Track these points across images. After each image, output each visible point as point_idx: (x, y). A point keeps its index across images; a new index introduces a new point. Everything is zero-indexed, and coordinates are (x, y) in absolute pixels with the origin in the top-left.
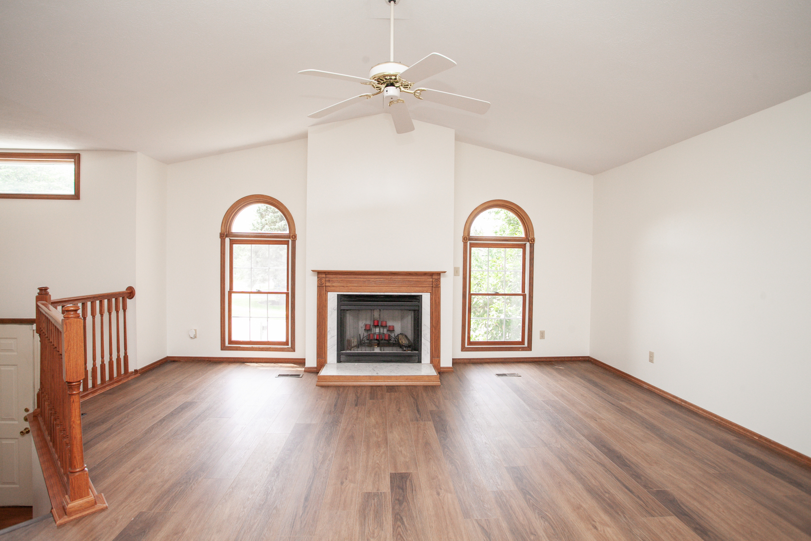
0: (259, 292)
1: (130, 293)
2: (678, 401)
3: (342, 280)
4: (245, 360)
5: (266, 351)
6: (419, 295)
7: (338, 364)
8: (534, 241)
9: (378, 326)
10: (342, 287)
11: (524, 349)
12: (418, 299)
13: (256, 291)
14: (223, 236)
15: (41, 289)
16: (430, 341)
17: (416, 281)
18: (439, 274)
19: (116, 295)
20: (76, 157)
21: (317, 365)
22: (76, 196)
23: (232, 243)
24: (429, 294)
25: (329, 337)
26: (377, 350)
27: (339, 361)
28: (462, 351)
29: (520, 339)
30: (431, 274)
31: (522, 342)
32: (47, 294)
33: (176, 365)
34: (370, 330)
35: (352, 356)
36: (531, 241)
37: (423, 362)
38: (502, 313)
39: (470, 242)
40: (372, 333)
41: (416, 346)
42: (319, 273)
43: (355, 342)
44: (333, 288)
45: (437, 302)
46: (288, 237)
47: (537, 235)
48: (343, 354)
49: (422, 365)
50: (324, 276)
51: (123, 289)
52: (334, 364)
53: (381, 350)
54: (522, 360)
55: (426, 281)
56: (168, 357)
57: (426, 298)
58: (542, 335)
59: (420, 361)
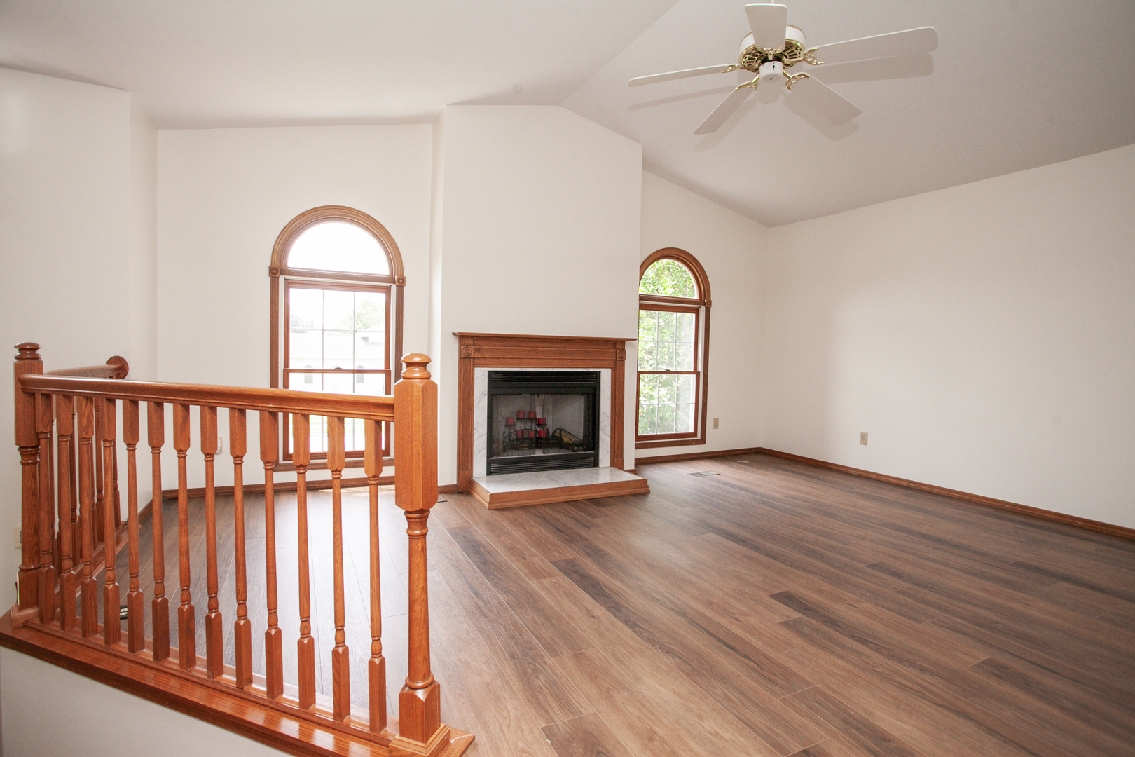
0: (338, 370)
1: (118, 369)
2: (904, 483)
3: (497, 349)
4: (317, 485)
5: (353, 467)
6: (596, 372)
7: (490, 477)
8: (710, 305)
9: (523, 419)
10: (496, 360)
11: (696, 443)
12: (596, 376)
13: (333, 369)
16: (609, 435)
18: (623, 341)
21: (458, 480)
23: (288, 284)
24: (609, 371)
25: (475, 436)
26: (539, 453)
27: (489, 473)
29: (692, 430)
30: (614, 342)
31: (694, 434)
34: (514, 425)
35: (509, 463)
37: (601, 465)
38: (653, 399)
42: (462, 337)
43: (501, 443)
44: (483, 362)
46: (391, 279)
48: (494, 461)
49: (600, 471)
50: (470, 342)
52: (483, 477)
53: (544, 453)
54: (695, 457)
55: (609, 352)
57: (606, 375)
58: (716, 424)
59: (596, 464)
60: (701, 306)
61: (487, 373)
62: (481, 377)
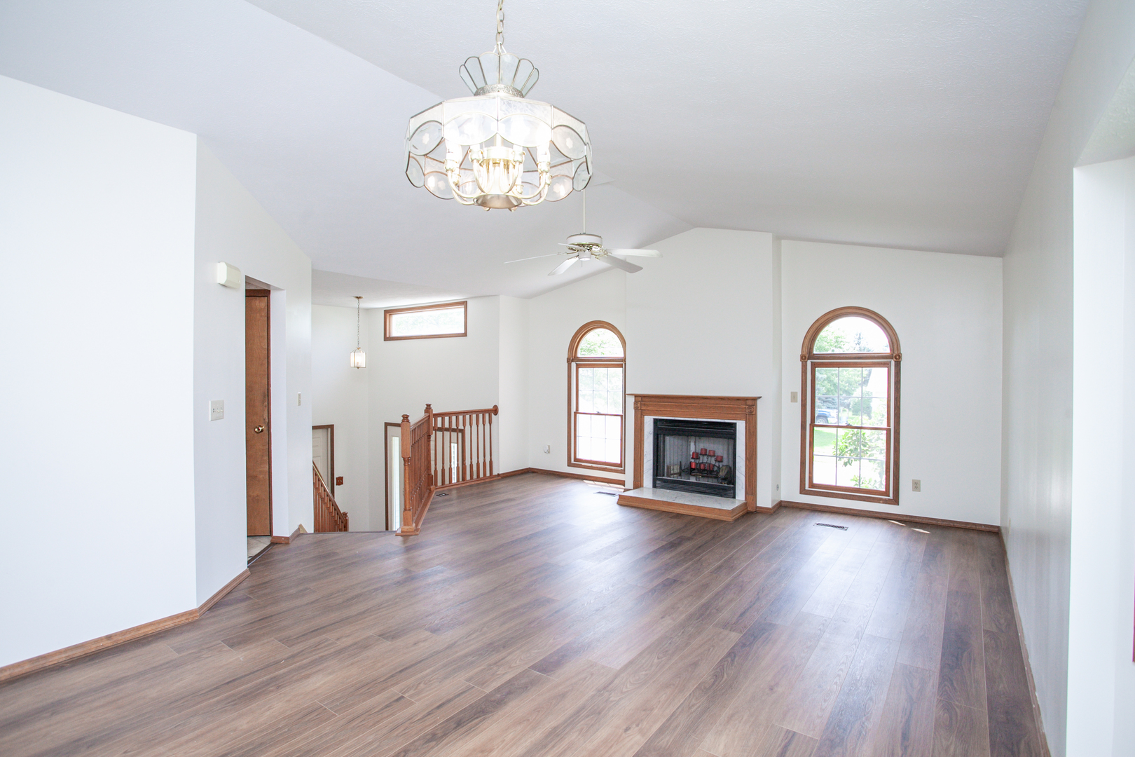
0: (598, 414)
1: (495, 411)
4: (585, 478)
5: (603, 470)
6: (733, 423)
7: (653, 489)
8: (900, 357)
9: (706, 455)
10: (658, 411)
11: (886, 502)
12: (733, 426)
13: (596, 413)
14: (569, 361)
15: (427, 405)
16: (744, 474)
17: (728, 407)
18: (755, 399)
19: (484, 412)
20: (464, 303)
21: (633, 488)
22: (465, 335)
23: (578, 366)
24: (743, 422)
25: (645, 460)
26: (693, 480)
27: (655, 486)
28: (801, 493)
29: (882, 488)
30: (745, 399)
31: (887, 493)
32: (430, 408)
33: (534, 474)
34: (698, 458)
35: (668, 482)
36: (896, 359)
37: (737, 497)
39: (812, 360)
40: (701, 462)
41: (731, 478)
42: (636, 396)
43: (676, 469)
44: (649, 412)
45: (752, 430)
46: (622, 360)
47: (904, 350)
48: (659, 479)
49: (733, 501)
50: (640, 399)
51: (491, 407)
52: (650, 488)
54: (884, 516)
55: (740, 408)
56: (529, 468)
57: (741, 426)
58: (916, 486)
59: (734, 496)
60: (894, 359)
61: (652, 420)
62: (649, 422)
